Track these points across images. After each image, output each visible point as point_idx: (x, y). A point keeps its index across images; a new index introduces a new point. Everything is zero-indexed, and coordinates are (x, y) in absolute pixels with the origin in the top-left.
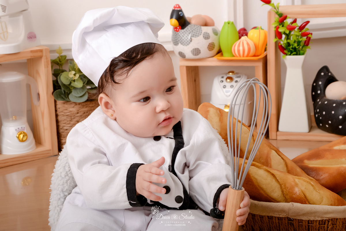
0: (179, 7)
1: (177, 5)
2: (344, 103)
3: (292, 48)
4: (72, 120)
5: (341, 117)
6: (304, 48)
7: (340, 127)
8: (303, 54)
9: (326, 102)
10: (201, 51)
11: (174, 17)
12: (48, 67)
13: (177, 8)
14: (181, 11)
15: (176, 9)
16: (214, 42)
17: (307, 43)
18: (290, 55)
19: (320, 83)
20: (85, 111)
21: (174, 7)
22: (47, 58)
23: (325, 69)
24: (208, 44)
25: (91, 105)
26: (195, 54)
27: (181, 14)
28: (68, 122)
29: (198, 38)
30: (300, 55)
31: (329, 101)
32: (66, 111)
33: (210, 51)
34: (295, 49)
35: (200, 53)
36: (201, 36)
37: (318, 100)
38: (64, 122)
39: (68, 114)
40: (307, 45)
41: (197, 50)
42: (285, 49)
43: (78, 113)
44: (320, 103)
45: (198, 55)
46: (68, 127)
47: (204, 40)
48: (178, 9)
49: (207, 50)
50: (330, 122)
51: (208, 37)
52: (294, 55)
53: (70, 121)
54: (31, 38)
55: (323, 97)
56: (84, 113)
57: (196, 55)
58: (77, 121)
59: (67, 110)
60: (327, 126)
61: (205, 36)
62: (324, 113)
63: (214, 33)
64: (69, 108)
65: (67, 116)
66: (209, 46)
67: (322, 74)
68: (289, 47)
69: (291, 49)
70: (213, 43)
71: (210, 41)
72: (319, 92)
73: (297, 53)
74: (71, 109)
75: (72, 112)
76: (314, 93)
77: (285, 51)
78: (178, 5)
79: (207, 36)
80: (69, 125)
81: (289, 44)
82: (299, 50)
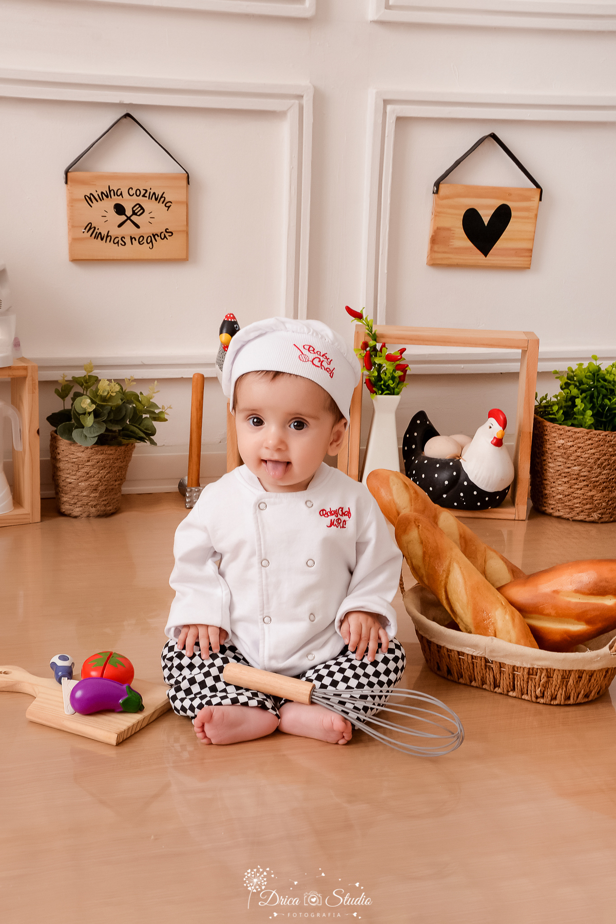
0: (234, 317)
1: (230, 314)
2: (451, 464)
3: (384, 385)
4: (79, 469)
5: (446, 483)
6: (399, 386)
7: (445, 496)
8: (398, 394)
9: (426, 462)
11: (224, 330)
12: (33, 393)
13: (231, 318)
14: (236, 323)
15: (230, 320)
17: (402, 379)
18: (381, 394)
19: (416, 434)
20: (99, 459)
21: (226, 316)
22: (33, 380)
23: (421, 415)
25: (109, 452)
27: (237, 327)
28: (74, 473)
30: (393, 394)
32: (71, 456)
34: (388, 387)
38: (68, 471)
39: (74, 460)
40: (404, 381)
42: (374, 386)
43: (88, 461)
46: (72, 479)
48: (233, 320)
52: (386, 394)
53: (77, 471)
54: (16, 346)
55: (419, 454)
56: (98, 462)
58: (86, 472)
59: (73, 454)
62: (423, 476)
64: (77, 452)
65: (72, 463)
67: (418, 422)
68: (380, 384)
69: (383, 387)
72: (414, 446)
73: (390, 392)
74: (79, 454)
75: (81, 459)
77: (374, 389)
78: (232, 314)
80: (74, 477)
81: (379, 378)
82: (394, 389)
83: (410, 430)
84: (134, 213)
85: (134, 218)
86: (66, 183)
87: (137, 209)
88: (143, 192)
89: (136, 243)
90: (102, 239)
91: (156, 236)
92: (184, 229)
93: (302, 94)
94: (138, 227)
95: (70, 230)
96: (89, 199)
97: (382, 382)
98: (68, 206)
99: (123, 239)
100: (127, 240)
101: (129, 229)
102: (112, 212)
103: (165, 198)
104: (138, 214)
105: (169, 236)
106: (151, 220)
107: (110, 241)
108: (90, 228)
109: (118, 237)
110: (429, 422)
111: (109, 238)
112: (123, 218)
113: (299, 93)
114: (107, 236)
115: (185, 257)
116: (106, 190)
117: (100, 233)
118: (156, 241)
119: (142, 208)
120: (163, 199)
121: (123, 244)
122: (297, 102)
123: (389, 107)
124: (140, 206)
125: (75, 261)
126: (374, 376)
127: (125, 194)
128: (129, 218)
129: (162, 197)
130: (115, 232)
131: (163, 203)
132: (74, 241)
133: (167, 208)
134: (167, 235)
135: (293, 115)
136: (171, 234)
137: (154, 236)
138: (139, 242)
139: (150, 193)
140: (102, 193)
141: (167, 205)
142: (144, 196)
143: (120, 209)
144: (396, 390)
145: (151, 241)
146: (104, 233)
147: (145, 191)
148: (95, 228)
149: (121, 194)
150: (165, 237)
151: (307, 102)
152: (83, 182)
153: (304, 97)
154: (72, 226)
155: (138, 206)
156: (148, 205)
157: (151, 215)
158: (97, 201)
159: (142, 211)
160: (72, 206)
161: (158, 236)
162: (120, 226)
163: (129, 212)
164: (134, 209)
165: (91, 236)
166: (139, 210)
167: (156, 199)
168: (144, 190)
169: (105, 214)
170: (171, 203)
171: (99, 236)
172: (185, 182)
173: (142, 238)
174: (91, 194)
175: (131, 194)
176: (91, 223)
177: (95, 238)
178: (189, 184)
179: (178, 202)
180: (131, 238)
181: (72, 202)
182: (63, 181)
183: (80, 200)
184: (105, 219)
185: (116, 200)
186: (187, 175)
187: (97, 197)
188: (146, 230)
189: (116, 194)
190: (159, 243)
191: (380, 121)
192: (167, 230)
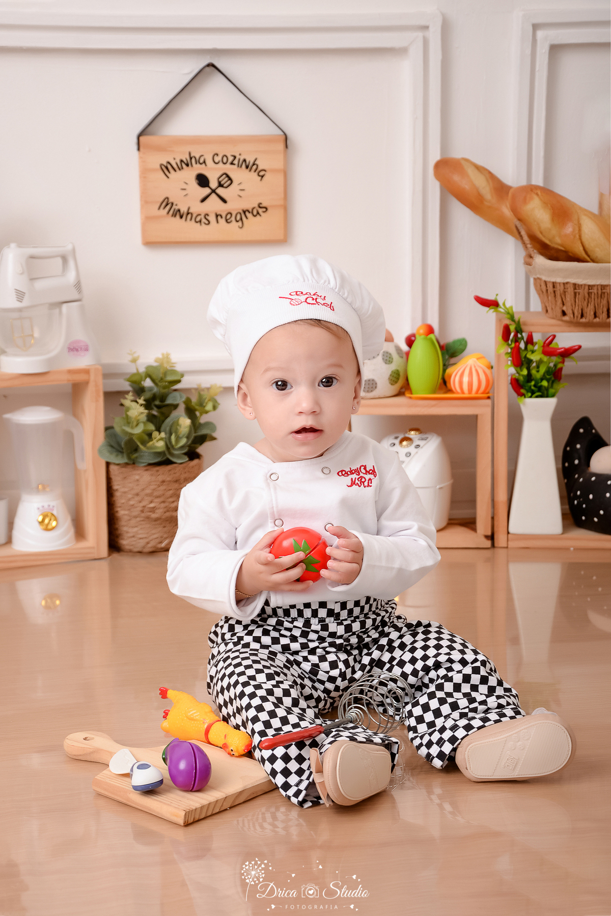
3: (535, 386)
6: (555, 385)
8: (553, 396)
9: (593, 479)
10: (379, 385)
16: (398, 368)
18: (531, 397)
19: (578, 446)
23: (585, 422)
24: (390, 372)
26: (367, 389)
29: (375, 361)
30: (547, 396)
31: (598, 476)
33: (392, 384)
34: (540, 388)
35: (376, 387)
36: (380, 358)
37: (576, 476)
40: (558, 380)
41: (371, 383)
42: (522, 387)
44: (581, 480)
45: (372, 391)
47: (384, 364)
49: (387, 382)
50: (602, 512)
51: (391, 360)
52: (537, 397)
54: (77, 350)
55: (584, 470)
57: (368, 391)
60: (596, 520)
61: (385, 358)
62: (591, 497)
63: (398, 353)
66: (391, 375)
67: (581, 431)
68: (529, 384)
69: (533, 388)
70: (398, 371)
71: (393, 367)
72: (576, 462)
73: (543, 393)
76: (567, 465)
77: (522, 391)
79: (388, 358)
81: (529, 378)
82: (547, 389)
83: (571, 442)
84: (220, 185)
85: (220, 191)
86: (139, 149)
87: (224, 180)
88: (231, 159)
89: (222, 221)
90: (181, 217)
91: (247, 213)
92: (282, 202)
93: (427, 24)
94: (224, 201)
95: (142, 207)
96: (166, 169)
97: (533, 383)
98: (140, 177)
99: (206, 217)
100: (212, 218)
101: (214, 204)
102: (194, 184)
103: (257, 166)
104: (225, 185)
105: (264, 212)
106: (241, 193)
107: (191, 220)
108: (167, 204)
109: (200, 215)
110: (596, 430)
111: (189, 216)
112: (207, 191)
113: (423, 23)
114: (188, 213)
115: (282, 237)
116: (185, 157)
117: (179, 210)
118: (247, 218)
119: (230, 179)
120: (255, 167)
121: (207, 222)
122: (420, 35)
123: (540, 34)
124: (228, 176)
125: (150, 243)
126: (523, 376)
127: (209, 162)
128: (214, 191)
129: (254, 164)
130: (198, 208)
131: (255, 171)
132: (147, 220)
133: (260, 178)
134: (260, 211)
135: (416, 51)
136: (264, 210)
137: (244, 212)
138: (227, 220)
139: (239, 160)
140: (182, 161)
141: (261, 174)
142: (232, 163)
143: (202, 181)
144: (551, 391)
145: (241, 219)
146: (184, 210)
147: (232, 158)
148: (172, 204)
149: (204, 162)
150: (258, 213)
151: (434, 36)
152: (160, 149)
153: (431, 28)
154: (145, 201)
155: (224, 176)
156: (239, 175)
157: (241, 187)
158: (175, 171)
159: (229, 182)
160: (145, 177)
161: (249, 212)
162: (203, 200)
163: (213, 184)
164: (220, 180)
165: (168, 213)
166: (226, 180)
167: (247, 167)
168: (232, 156)
169: (185, 186)
170: (265, 171)
171: (178, 214)
172: (281, 146)
173: (229, 216)
174: (169, 163)
175: (216, 161)
176: (168, 198)
177: (172, 216)
178: (287, 147)
179: (275, 171)
180: (217, 216)
181: (145, 172)
182: (136, 147)
183: (154, 170)
184: (184, 193)
185: (198, 169)
186: (284, 137)
187: (175, 166)
188: (234, 205)
189: (198, 162)
190: (250, 221)
191: (528, 51)
192: (260, 205)
